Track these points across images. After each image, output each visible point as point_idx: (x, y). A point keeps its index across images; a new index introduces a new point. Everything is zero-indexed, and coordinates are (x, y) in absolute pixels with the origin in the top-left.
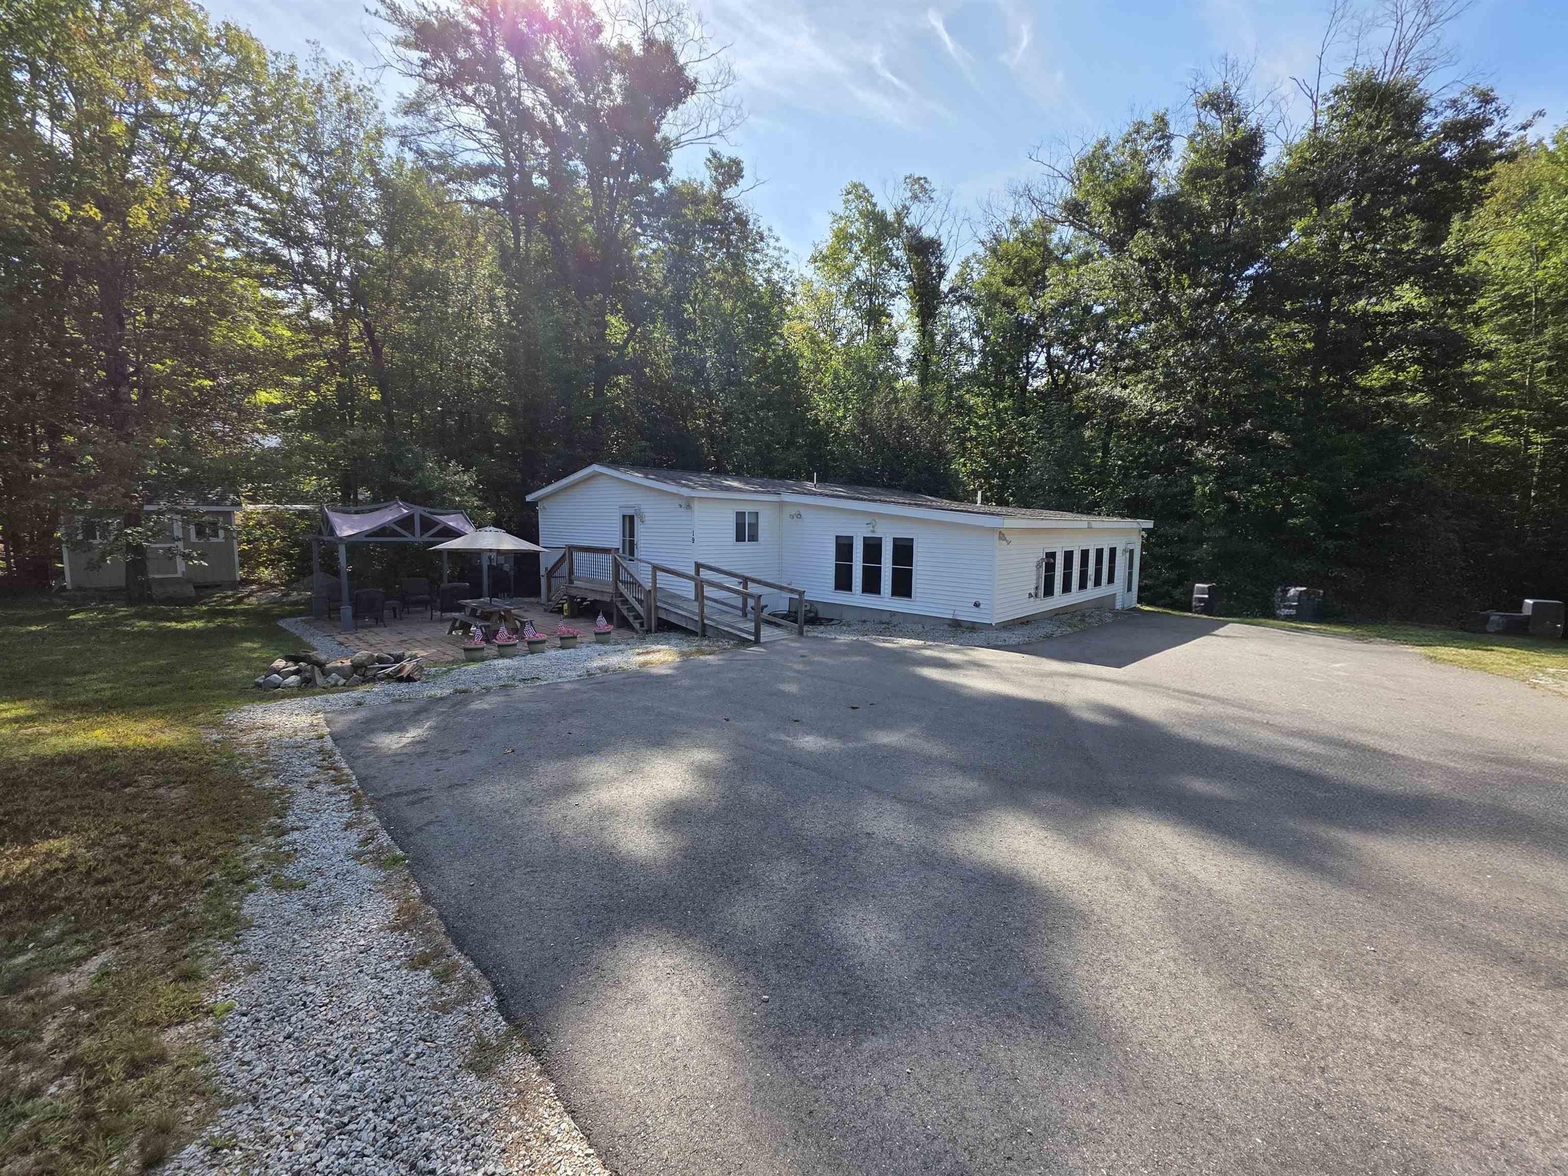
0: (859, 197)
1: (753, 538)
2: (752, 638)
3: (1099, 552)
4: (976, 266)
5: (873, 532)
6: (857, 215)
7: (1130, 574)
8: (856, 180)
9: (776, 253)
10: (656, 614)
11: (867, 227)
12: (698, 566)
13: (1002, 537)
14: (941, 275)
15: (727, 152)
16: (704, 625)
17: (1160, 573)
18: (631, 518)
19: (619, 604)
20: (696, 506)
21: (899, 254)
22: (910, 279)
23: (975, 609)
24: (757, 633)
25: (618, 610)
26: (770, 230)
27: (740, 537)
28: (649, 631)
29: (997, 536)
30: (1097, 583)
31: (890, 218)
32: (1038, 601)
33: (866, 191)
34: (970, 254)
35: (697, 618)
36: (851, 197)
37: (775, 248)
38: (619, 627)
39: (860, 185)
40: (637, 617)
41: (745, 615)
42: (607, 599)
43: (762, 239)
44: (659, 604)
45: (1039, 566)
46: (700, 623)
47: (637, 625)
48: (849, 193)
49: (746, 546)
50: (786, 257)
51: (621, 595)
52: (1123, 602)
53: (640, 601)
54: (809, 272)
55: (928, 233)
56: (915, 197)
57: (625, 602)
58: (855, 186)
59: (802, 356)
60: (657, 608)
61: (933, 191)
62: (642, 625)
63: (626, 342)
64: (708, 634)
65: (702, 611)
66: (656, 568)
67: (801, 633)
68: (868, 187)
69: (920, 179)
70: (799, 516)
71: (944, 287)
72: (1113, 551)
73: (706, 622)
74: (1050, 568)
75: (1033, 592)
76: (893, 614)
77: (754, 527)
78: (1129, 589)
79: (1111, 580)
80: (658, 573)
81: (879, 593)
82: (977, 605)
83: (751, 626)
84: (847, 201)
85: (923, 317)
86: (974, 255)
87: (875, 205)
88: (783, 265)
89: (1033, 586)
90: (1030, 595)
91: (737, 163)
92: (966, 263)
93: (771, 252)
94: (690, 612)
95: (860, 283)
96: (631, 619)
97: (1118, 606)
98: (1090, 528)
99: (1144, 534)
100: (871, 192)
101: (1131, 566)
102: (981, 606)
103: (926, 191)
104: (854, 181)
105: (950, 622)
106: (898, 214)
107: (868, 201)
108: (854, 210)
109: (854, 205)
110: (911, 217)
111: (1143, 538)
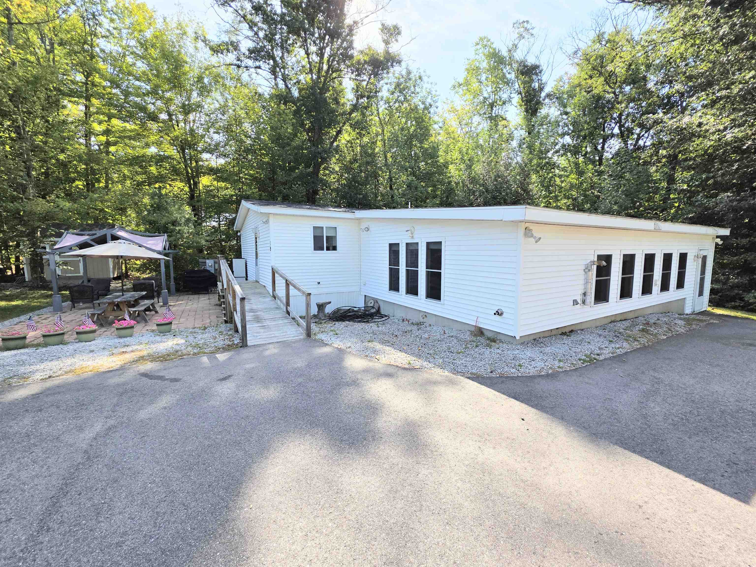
0: (484, 46)
3: (668, 258)
5: (412, 237)
6: (483, 57)
7: (702, 280)
8: (482, 35)
9: (429, 86)
11: (489, 63)
12: (273, 269)
13: (528, 232)
14: (541, 89)
15: (390, 23)
17: (728, 279)
21: (512, 76)
23: (498, 318)
26: (425, 72)
27: (318, 246)
29: (522, 231)
30: (665, 287)
31: (504, 53)
32: (586, 308)
33: (489, 40)
34: (563, 73)
36: (479, 47)
37: (428, 83)
39: (485, 38)
41: (287, 312)
43: (420, 79)
45: (587, 269)
48: (477, 44)
49: (324, 253)
50: (435, 88)
52: (693, 306)
54: (451, 95)
55: (531, 61)
56: (521, 37)
58: (481, 39)
61: (533, 30)
67: (308, 335)
68: (490, 37)
69: (524, 22)
70: (367, 229)
71: (544, 95)
72: (683, 257)
74: (604, 272)
75: (579, 299)
76: (426, 315)
77: (332, 238)
78: (701, 293)
79: (680, 284)
81: (417, 294)
82: (499, 313)
84: (476, 50)
86: (566, 73)
87: (494, 49)
89: (580, 292)
90: (575, 302)
91: (396, 28)
92: (559, 79)
97: (688, 310)
98: (657, 230)
99: (719, 241)
100: (492, 40)
101: (703, 272)
102: (504, 315)
103: (528, 30)
104: (481, 36)
105: (473, 329)
106: (510, 51)
107: (490, 47)
108: (481, 55)
109: (481, 51)
110: (518, 51)
111: (717, 244)
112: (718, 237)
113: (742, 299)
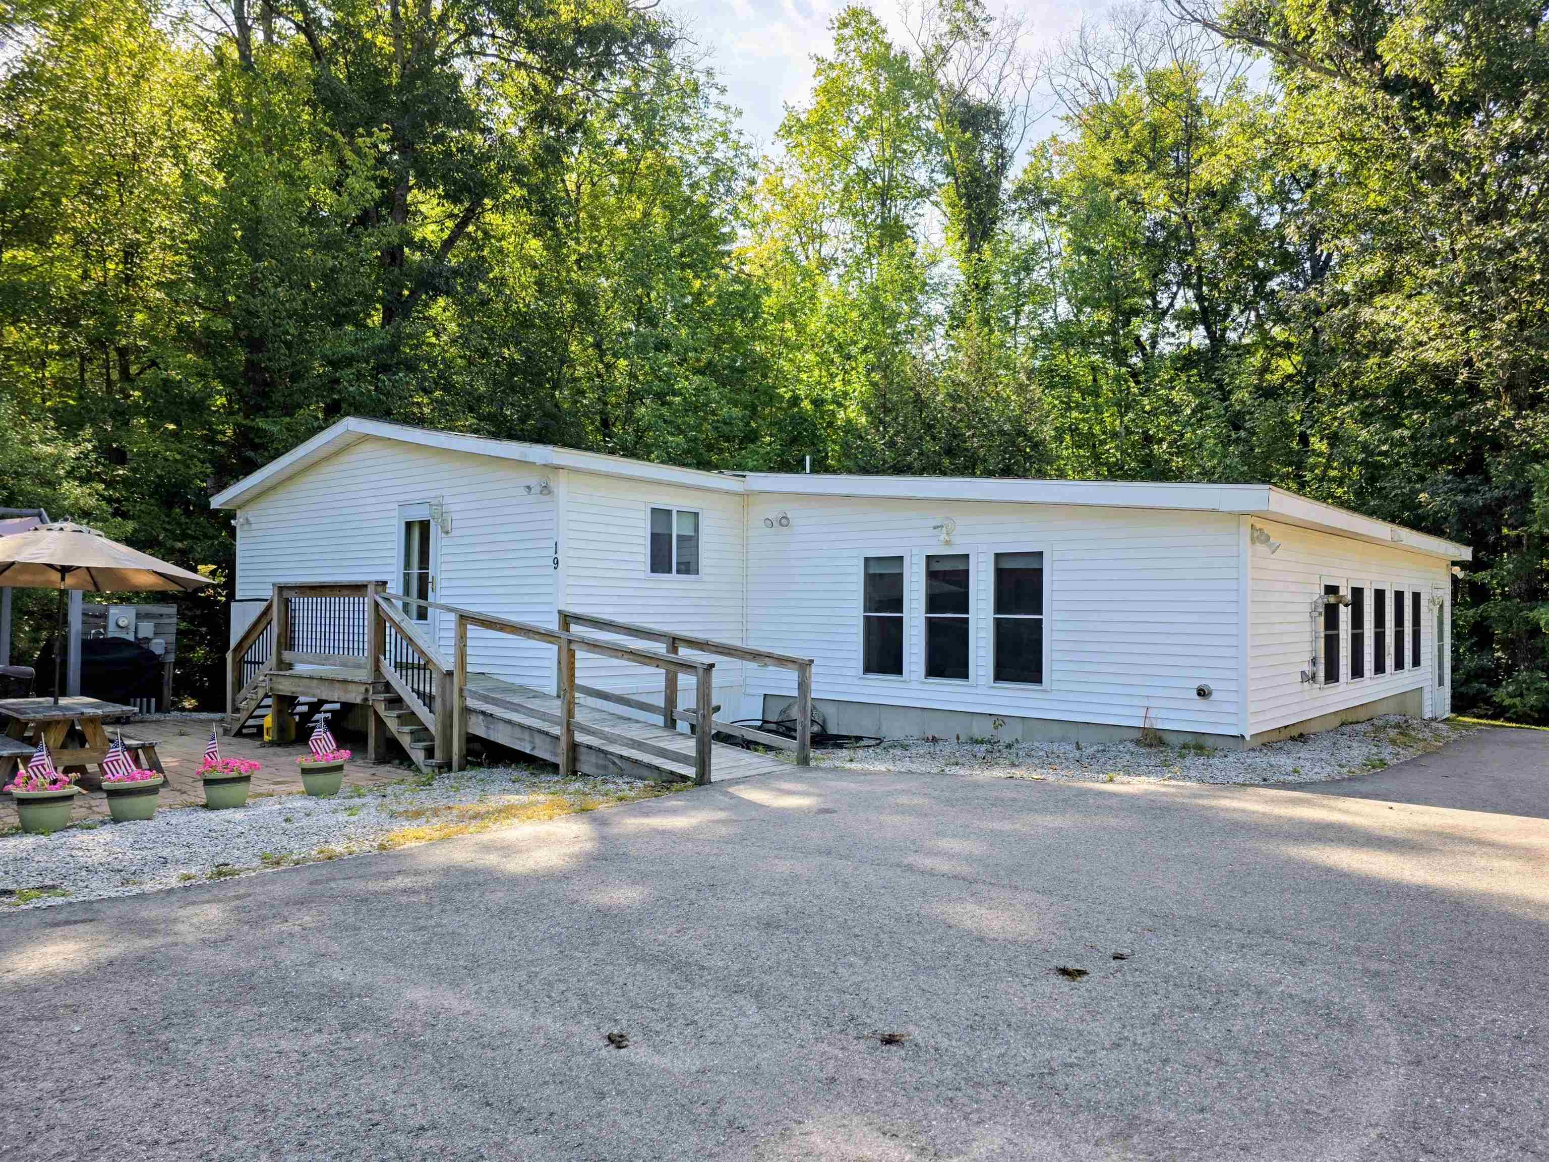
0: (862, 34)
1: (688, 567)
2: (690, 771)
3: (1399, 598)
4: (1056, 158)
5: (947, 543)
6: (858, 63)
7: (1441, 650)
9: (721, 116)
10: (464, 722)
11: (875, 82)
12: (567, 619)
13: (1259, 537)
14: (1000, 170)
16: (574, 747)
18: (425, 526)
19: (381, 708)
20: (563, 486)
22: (950, 170)
23: (1201, 704)
24: (703, 761)
25: (380, 722)
26: (709, 73)
27: (660, 561)
28: (446, 766)
29: (1246, 530)
30: (1399, 661)
31: (915, 62)
32: (1317, 691)
33: (873, 22)
34: (1047, 137)
35: (556, 731)
36: (847, 32)
37: (718, 105)
38: (381, 760)
39: (864, 12)
40: (421, 733)
41: (671, 723)
42: (355, 696)
43: (696, 90)
44: (471, 703)
45: (1314, 614)
46: (563, 744)
47: (418, 755)
48: (846, 25)
49: (672, 581)
50: (737, 124)
51: (388, 687)
52: (1433, 707)
53: (428, 699)
54: (777, 151)
55: (977, 94)
56: (957, 32)
57: (396, 701)
58: (856, 14)
59: (768, 290)
60: (467, 711)
61: (989, 19)
62: (430, 753)
63: (448, 244)
64: (584, 768)
65: (570, 714)
66: (465, 619)
67: (804, 761)
68: (876, 14)
70: (784, 521)
71: (1008, 186)
72: (1417, 602)
73: (580, 738)
74: (1332, 620)
75: (1306, 668)
76: (999, 721)
77: (690, 542)
78: (1441, 683)
79: (1416, 662)
80: (473, 631)
81: (965, 676)
82: (1202, 693)
83: (689, 747)
84: (840, 40)
85: (973, 237)
86: (1054, 138)
87: (889, 47)
88: (734, 136)
89: (1308, 657)
90: (1304, 677)
92: (1040, 152)
93: (712, 112)
94: (543, 716)
95: (865, 176)
96: (406, 741)
97: (1426, 713)
98: (1395, 545)
99: (1457, 571)
100: (883, 24)
101: (1441, 638)
102: (1215, 696)
103: (976, 20)
104: (853, 4)
105: (1138, 735)
106: (929, 60)
107: (877, 39)
108: (853, 54)
109: (852, 45)
110: (950, 68)
111: (1454, 577)
112: (1454, 563)
113: (1488, 701)
